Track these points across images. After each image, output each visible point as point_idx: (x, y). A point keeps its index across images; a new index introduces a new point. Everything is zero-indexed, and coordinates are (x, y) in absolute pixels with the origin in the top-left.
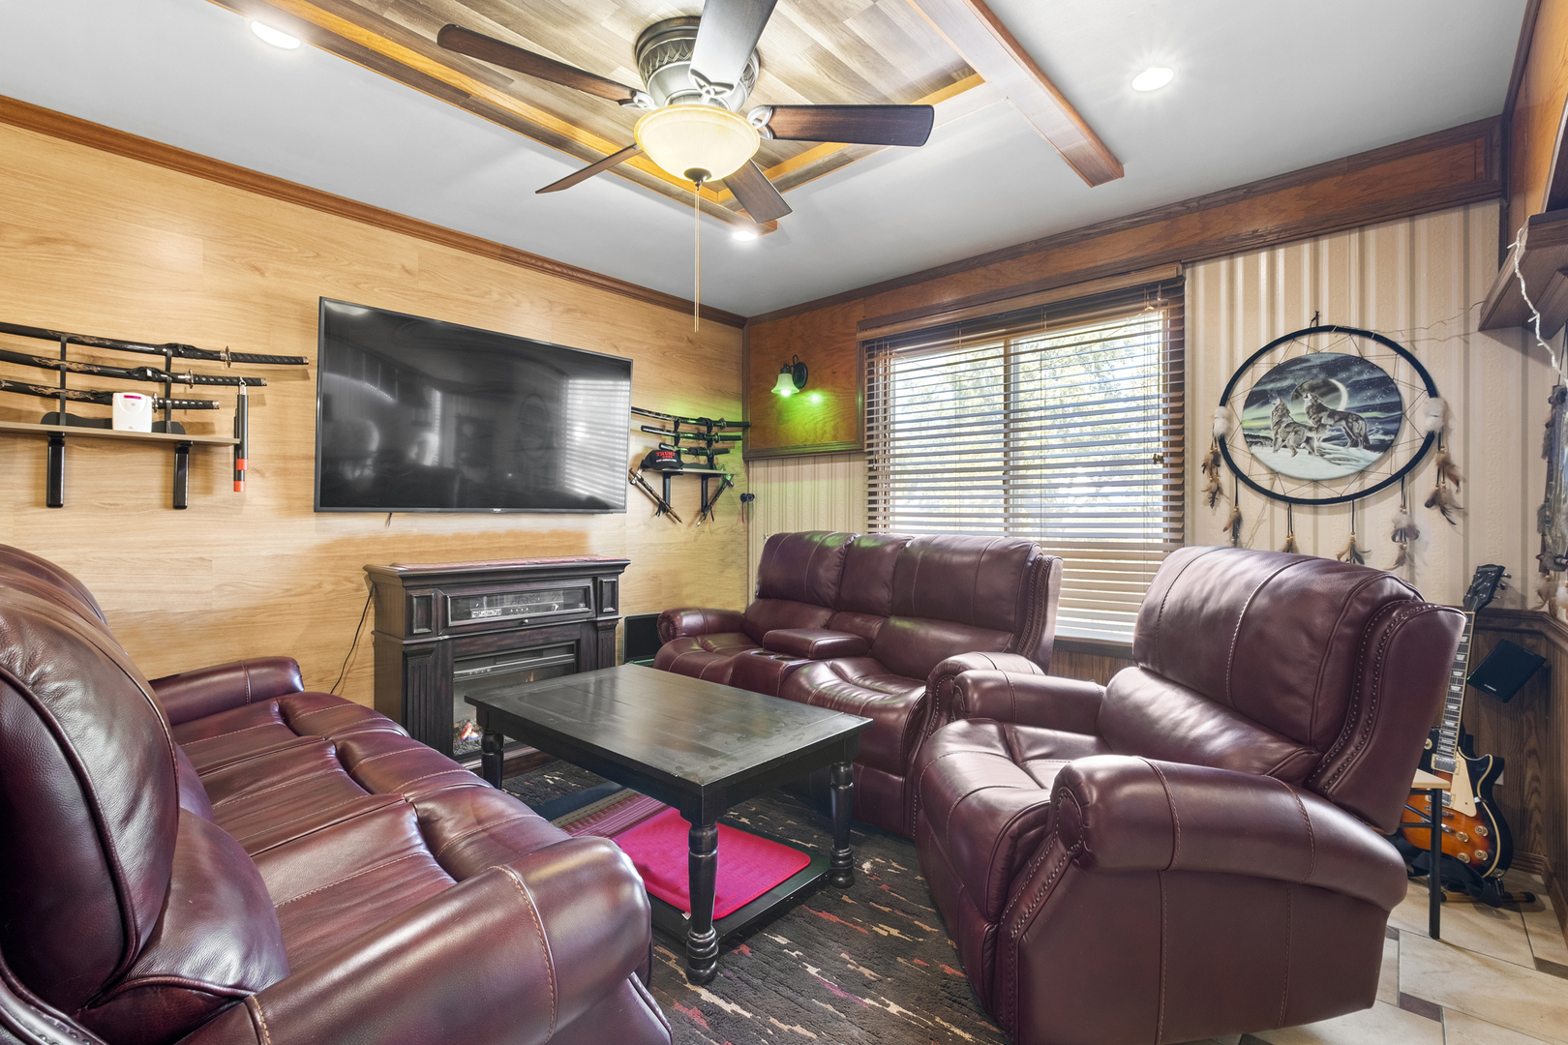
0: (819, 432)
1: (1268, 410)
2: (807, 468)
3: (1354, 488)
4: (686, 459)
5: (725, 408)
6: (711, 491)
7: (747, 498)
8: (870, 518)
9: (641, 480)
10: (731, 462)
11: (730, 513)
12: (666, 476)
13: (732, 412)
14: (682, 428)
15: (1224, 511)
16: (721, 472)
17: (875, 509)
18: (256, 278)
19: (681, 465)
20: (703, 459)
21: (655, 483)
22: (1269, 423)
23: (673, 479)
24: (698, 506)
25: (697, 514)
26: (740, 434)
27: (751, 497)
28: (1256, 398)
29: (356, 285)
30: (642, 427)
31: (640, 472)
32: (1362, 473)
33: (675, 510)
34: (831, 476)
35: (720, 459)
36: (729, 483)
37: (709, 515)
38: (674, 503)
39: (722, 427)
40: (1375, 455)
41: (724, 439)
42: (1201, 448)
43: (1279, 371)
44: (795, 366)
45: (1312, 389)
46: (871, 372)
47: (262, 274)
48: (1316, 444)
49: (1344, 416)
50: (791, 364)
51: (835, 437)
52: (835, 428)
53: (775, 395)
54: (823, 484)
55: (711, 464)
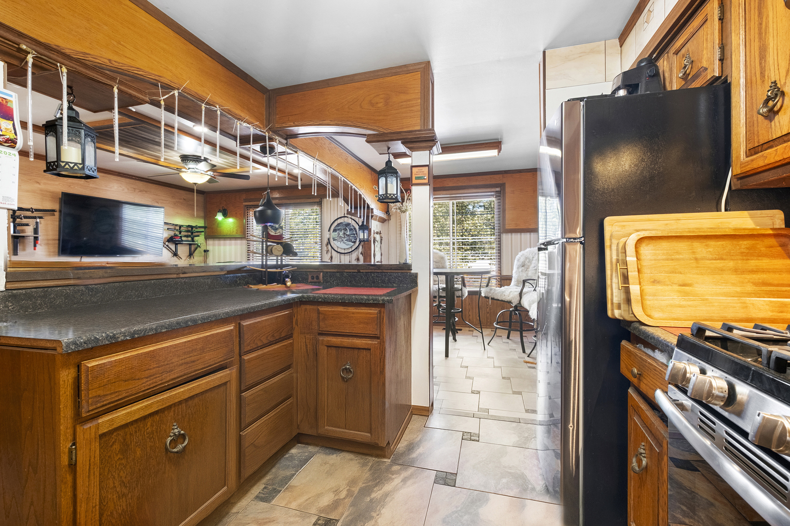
0: (232, 231)
1: (336, 233)
2: (228, 242)
3: (350, 250)
4: (184, 239)
5: (197, 221)
6: (193, 249)
7: (206, 251)
8: (248, 257)
9: (167, 246)
10: (200, 239)
11: (200, 256)
12: (176, 244)
13: (201, 223)
14: (182, 228)
15: (329, 255)
16: (197, 243)
17: (249, 255)
18: (37, 185)
19: (182, 241)
20: (190, 239)
21: (173, 247)
22: (336, 236)
23: (179, 245)
24: (188, 254)
25: (188, 256)
26: (203, 230)
27: (208, 251)
28: (335, 230)
29: (69, 186)
30: (168, 229)
31: (167, 243)
32: (351, 247)
33: (180, 255)
34: (236, 245)
35: (196, 238)
36: (199, 246)
37: (192, 257)
38: (179, 253)
39: (196, 228)
40: (353, 244)
41: (197, 232)
42: (325, 241)
43: (338, 225)
44: (223, 210)
45: (343, 229)
46: (248, 215)
47: (40, 184)
48: (344, 241)
49: (348, 235)
50: (222, 209)
51: (237, 233)
52: (237, 230)
53: (216, 219)
54: (233, 247)
55: (193, 240)
